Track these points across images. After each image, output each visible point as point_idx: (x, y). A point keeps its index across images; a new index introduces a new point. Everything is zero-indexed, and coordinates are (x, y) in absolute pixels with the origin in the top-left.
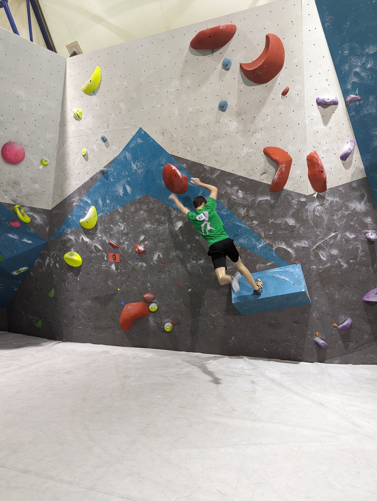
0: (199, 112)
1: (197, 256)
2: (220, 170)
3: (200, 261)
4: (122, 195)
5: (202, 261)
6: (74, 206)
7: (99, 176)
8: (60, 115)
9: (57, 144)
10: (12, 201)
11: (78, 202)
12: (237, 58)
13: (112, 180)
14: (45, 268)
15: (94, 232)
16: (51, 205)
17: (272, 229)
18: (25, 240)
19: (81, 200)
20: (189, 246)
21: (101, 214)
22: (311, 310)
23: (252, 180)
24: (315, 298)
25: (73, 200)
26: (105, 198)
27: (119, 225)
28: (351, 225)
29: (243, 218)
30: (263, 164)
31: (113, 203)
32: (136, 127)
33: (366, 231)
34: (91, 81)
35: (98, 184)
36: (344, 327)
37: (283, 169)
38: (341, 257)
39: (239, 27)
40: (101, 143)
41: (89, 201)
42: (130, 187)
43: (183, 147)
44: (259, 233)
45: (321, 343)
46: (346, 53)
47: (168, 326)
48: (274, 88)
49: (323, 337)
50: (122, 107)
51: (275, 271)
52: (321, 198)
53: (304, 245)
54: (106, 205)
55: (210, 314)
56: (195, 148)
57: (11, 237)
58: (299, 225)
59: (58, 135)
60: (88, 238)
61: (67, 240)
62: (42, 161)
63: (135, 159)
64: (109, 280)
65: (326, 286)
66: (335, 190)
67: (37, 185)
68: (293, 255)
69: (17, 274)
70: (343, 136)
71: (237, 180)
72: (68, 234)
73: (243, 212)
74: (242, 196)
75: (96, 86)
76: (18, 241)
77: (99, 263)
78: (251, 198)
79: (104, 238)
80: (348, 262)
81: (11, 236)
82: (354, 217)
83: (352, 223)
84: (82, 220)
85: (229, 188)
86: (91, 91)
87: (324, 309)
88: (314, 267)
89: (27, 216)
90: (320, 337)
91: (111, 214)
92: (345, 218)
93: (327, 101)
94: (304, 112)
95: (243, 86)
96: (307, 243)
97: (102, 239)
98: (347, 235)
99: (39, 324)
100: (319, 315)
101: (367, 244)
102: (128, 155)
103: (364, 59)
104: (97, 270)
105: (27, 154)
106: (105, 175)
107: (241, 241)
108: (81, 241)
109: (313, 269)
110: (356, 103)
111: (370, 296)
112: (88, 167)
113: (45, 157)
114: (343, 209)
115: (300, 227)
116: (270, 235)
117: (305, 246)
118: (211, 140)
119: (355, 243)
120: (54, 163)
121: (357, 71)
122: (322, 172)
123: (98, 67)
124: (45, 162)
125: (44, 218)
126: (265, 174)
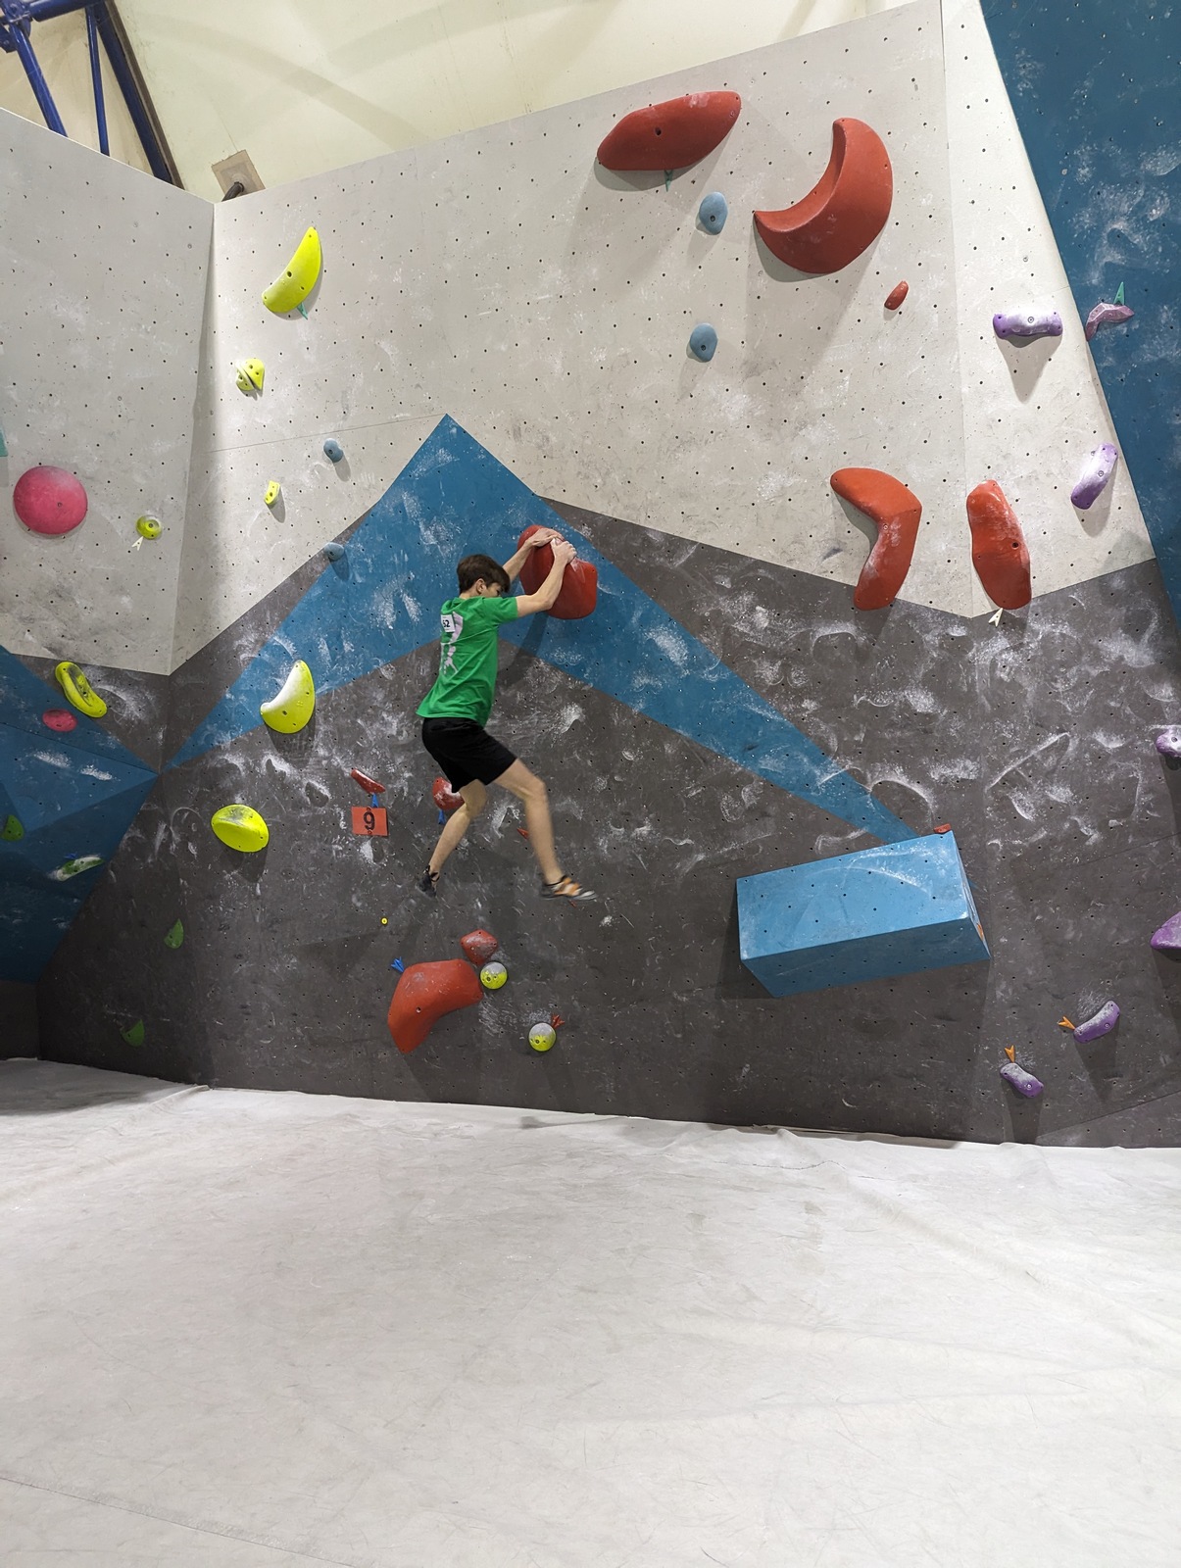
0: (628, 363)
1: (629, 814)
2: (695, 543)
3: (637, 830)
4: (391, 627)
5: (645, 830)
6: (243, 661)
7: (320, 569)
8: (196, 382)
9: (188, 469)
10: (50, 649)
11: (253, 650)
12: (743, 196)
13: (359, 580)
14: (153, 857)
15: (304, 743)
16: (170, 660)
17: (861, 726)
18: (91, 772)
19: (264, 644)
20: (602, 783)
21: (326, 686)
22: (990, 980)
23: (796, 574)
24: (1003, 940)
25: (237, 643)
26: (340, 635)
27: (383, 719)
28: (1111, 708)
29: (772, 691)
30: (830, 524)
31: (362, 651)
32: (433, 413)
33: (1158, 726)
34: (290, 274)
35: (317, 592)
36: (1094, 1029)
37: (895, 537)
38: (1079, 810)
39: (746, 99)
40: (324, 465)
41: (288, 646)
42: (415, 602)
43: (579, 473)
44: (820, 738)
45: (1024, 1082)
46: (1085, 176)
47: (541, 1035)
48: (862, 285)
49: (1030, 1063)
50: (390, 353)
51: (873, 855)
52: (1013, 626)
53: (962, 775)
54: (343, 657)
55: (671, 994)
56: (617, 478)
57: (45, 763)
58: (945, 711)
59: (190, 441)
60: (287, 760)
61: (222, 768)
62: (142, 525)
63: (430, 514)
64: (354, 892)
65: (1035, 902)
66: (1057, 603)
67: (125, 600)
68: (931, 806)
69: (67, 876)
70: (1078, 433)
71: (751, 574)
72: (226, 751)
73: (769, 673)
74: (766, 625)
75: (307, 290)
76: (67, 775)
77: (320, 840)
78: (795, 629)
79: (338, 761)
80: (1102, 827)
81: (45, 758)
82: (1119, 684)
83: (1113, 704)
84: (266, 707)
85: (724, 601)
86: (290, 304)
87: (1030, 973)
88: (996, 841)
89: (95, 696)
90: (1020, 1061)
91: (357, 686)
92: (1090, 688)
93: (1029, 324)
94: (955, 360)
95: (764, 281)
96: (971, 768)
97: (330, 763)
98: (1099, 740)
99: (137, 1033)
100: (1013, 992)
101: (1161, 769)
102: (409, 502)
103: (1141, 192)
104: (316, 861)
105: (93, 503)
106: (338, 563)
107: (767, 765)
108: (264, 770)
109: (994, 848)
110: (1119, 327)
111: (1174, 930)
112: (284, 541)
113: (149, 513)
114: (1084, 658)
115: (950, 715)
116: (858, 743)
117: (965, 776)
118: (668, 450)
119: (1124, 766)
120: (179, 529)
121: (1119, 231)
122: (1016, 545)
123: (311, 231)
124: (151, 526)
125: (148, 701)
126: (838, 554)
